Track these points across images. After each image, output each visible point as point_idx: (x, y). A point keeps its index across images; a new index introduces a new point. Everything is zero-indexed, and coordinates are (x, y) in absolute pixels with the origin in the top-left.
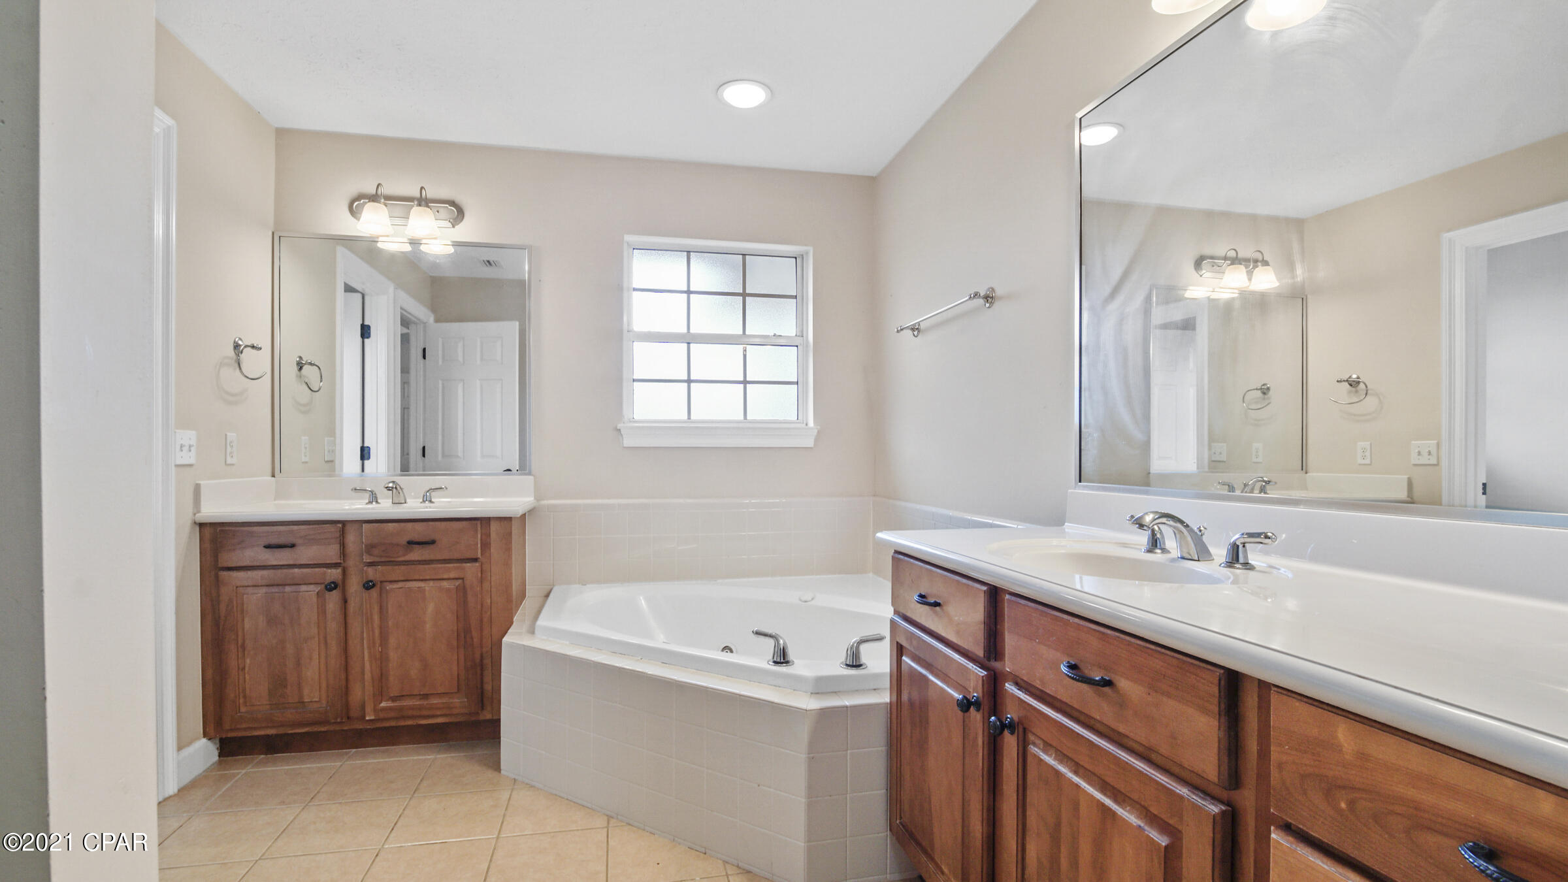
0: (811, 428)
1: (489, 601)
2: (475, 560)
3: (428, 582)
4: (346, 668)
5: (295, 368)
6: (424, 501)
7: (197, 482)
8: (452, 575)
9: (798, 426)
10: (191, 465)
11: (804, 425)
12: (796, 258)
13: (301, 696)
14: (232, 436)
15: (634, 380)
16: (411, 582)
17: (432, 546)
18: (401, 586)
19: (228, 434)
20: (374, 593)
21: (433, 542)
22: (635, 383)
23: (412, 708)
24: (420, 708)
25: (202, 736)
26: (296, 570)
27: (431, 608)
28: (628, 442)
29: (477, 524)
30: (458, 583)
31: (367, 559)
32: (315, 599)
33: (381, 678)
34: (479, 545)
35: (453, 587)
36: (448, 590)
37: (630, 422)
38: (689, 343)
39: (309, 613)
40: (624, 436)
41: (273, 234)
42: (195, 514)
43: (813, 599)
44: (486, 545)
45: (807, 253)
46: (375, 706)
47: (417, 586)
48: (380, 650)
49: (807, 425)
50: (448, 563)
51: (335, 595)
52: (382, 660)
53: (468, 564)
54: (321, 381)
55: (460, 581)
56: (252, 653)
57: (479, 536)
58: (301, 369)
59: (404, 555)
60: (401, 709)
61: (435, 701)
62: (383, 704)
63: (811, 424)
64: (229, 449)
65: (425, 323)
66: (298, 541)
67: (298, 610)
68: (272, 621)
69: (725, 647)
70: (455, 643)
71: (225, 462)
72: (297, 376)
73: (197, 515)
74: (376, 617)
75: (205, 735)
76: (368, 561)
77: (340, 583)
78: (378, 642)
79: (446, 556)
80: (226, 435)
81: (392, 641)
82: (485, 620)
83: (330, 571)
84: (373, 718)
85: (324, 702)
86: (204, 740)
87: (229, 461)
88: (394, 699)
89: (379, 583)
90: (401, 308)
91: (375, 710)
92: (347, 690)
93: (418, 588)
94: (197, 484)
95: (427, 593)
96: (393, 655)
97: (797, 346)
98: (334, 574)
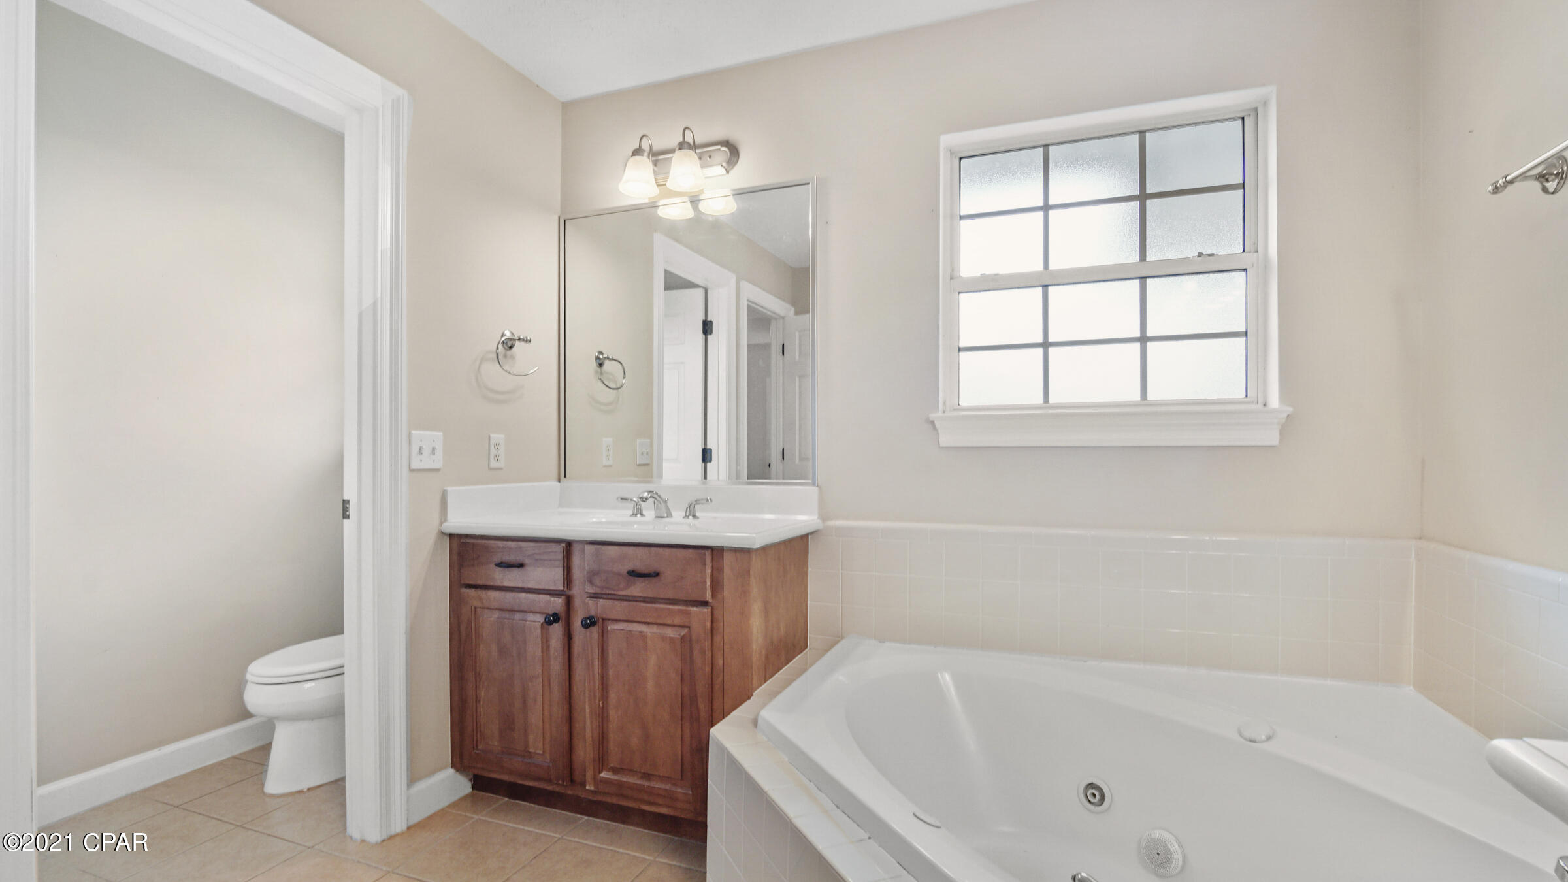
0: (1274, 411)
1: (721, 662)
2: (705, 604)
3: (651, 626)
4: (570, 719)
5: (594, 364)
6: (687, 516)
7: (445, 489)
8: (677, 621)
9: (1253, 407)
10: (438, 470)
11: (1260, 406)
12: (1243, 119)
13: (527, 746)
14: (497, 437)
15: (960, 350)
16: (635, 624)
17: (654, 580)
18: (622, 628)
19: (492, 435)
20: (595, 630)
21: (657, 574)
22: (962, 354)
23: (632, 787)
24: (640, 789)
25: (451, 766)
26: (523, 595)
27: (653, 661)
28: (945, 440)
29: (705, 555)
30: (684, 632)
31: (590, 589)
32: (539, 631)
33: (602, 740)
34: (708, 584)
35: (678, 636)
36: (671, 639)
37: (954, 410)
38: (1045, 286)
39: (534, 649)
40: (939, 431)
41: (559, 218)
42: (442, 523)
43: (1269, 738)
44: (717, 586)
45: (1265, 103)
46: (595, 775)
47: (640, 630)
48: (601, 705)
49: (1265, 405)
50: (670, 604)
51: (557, 629)
52: (602, 717)
53: (695, 609)
54: (624, 378)
55: (686, 630)
56: (486, 684)
57: (709, 571)
58: (601, 365)
59: (625, 588)
60: (620, 784)
61: (657, 785)
62: (603, 775)
63: (1274, 401)
64: (493, 452)
65: (783, 318)
66: (527, 561)
67: (525, 642)
68: (503, 651)
69: (1090, 784)
70: (679, 713)
71: (489, 466)
72: (596, 372)
73: (445, 524)
74: (597, 663)
75: (453, 766)
76: (590, 591)
77: (563, 615)
78: (598, 695)
79: (670, 594)
80: (489, 437)
81: (613, 696)
82: (717, 687)
83: (552, 599)
84: (592, 788)
85: (548, 755)
86: (452, 771)
87: (493, 464)
88: (615, 770)
89: (601, 620)
90: (748, 300)
91: (597, 781)
92: (570, 748)
93: (640, 632)
94: (445, 490)
95: (649, 642)
96: (612, 713)
97: (1245, 270)
98: (558, 603)
